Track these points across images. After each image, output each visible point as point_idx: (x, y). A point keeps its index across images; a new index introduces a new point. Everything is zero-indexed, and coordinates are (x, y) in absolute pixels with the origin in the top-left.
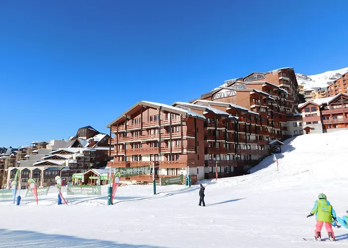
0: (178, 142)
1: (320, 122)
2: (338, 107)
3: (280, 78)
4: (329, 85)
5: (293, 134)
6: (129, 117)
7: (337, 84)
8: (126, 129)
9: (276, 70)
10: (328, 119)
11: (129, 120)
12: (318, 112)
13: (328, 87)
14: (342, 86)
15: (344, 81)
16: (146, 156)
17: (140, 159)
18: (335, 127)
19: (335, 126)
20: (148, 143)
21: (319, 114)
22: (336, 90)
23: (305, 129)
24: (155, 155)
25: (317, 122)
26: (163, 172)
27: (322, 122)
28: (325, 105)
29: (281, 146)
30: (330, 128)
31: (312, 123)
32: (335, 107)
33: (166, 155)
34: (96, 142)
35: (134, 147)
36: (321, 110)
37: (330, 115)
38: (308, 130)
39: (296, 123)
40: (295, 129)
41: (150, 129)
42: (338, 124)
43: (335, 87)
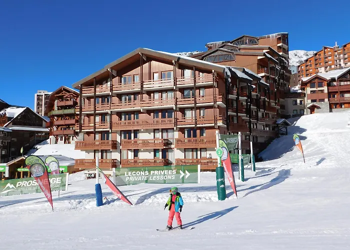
0: (202, 111)
1: (326, 100)
2: (346, 83)
3: (278, 45)
4: (299, 64)
5: (292, 114)
6: (114, 73)
7: (308, 63)
8: (111, 90)
9: (274, 34)
10: (334, 97)
11: (114, 77)
12: (325, 89)
13: (299, 66)
14: (313, 66)
15: (316, 60)
16: (147, 131)
17: (135, 137)
18: (341, 107)
19: (341, 105)
20: (149, 112)
21: (326, 91)
22: (307, 70)
23: (309, 108)
24: (162, 129)
25: (323, 100)
26: (176, 155)
27: (329, 100)
28: (333, 80)
29: (288, 127)
30: (336, 108)
31: (318, 100)
32: (342, 83)
33: (182, 130)
34: (10, 119)
35: (123, 119)
36: (329, 85)
37: (337, 92)
38: (312, 109)
39: (296, 101)
40: (295, 107)
41: (154, 92)
42: (344, 103)
43: (307, 66)
